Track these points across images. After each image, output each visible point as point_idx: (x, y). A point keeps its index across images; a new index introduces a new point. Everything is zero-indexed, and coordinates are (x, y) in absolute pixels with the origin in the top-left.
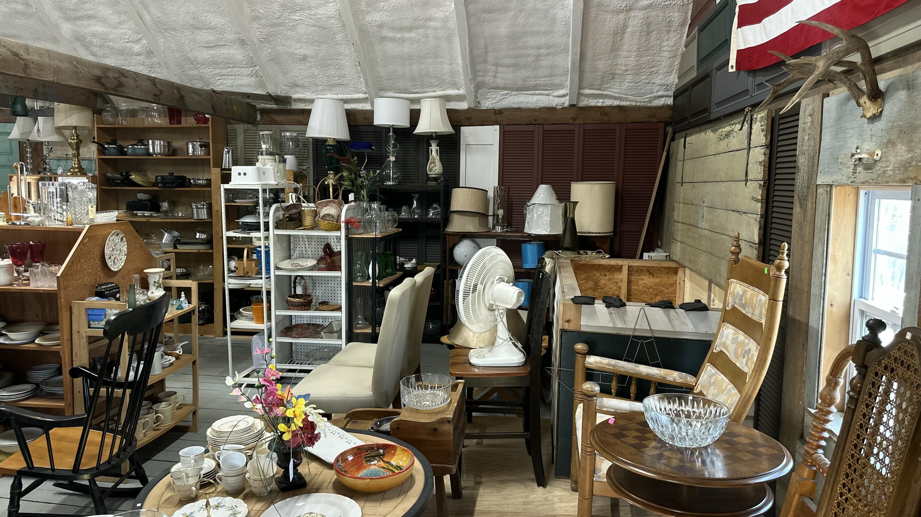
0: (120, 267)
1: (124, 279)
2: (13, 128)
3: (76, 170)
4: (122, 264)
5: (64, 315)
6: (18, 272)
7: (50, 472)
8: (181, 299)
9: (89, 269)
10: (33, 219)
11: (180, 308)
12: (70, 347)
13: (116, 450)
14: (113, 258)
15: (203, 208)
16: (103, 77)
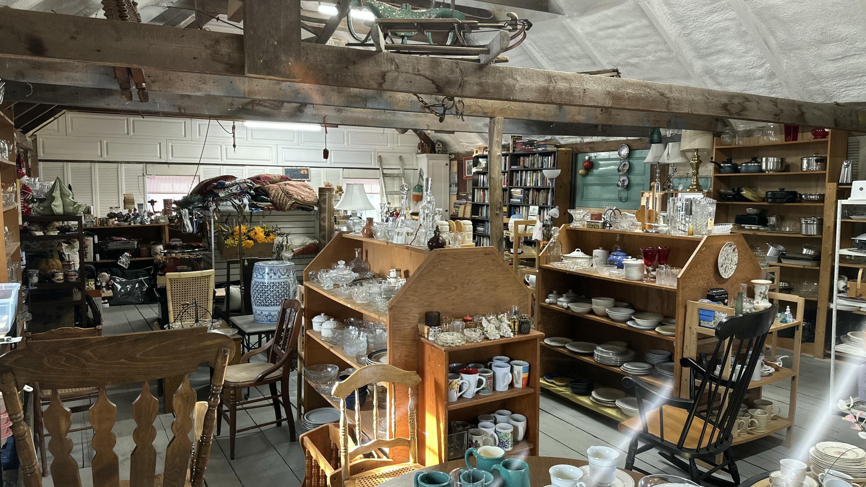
0: (730, 276)
1: (732, 286)
2: (648, 154)
3: (695, 187)
4: (732, 273)
5: (680, 311)
6: (647, 270)
7: (660, 441)
8: (785, 313)
9: (704, 274)
10: (663, 228)
11: (784, 321)
12: (682, 339)
13: (714, 440)
14: (724, 266)
15: (813, 224)
16: (729, 104)
